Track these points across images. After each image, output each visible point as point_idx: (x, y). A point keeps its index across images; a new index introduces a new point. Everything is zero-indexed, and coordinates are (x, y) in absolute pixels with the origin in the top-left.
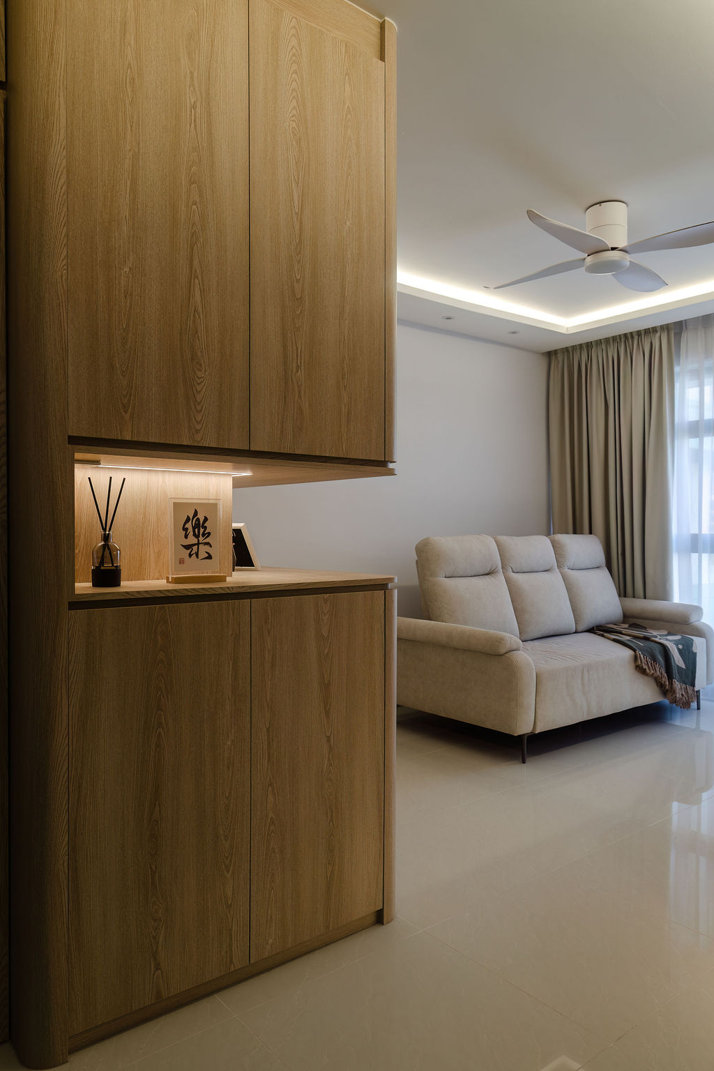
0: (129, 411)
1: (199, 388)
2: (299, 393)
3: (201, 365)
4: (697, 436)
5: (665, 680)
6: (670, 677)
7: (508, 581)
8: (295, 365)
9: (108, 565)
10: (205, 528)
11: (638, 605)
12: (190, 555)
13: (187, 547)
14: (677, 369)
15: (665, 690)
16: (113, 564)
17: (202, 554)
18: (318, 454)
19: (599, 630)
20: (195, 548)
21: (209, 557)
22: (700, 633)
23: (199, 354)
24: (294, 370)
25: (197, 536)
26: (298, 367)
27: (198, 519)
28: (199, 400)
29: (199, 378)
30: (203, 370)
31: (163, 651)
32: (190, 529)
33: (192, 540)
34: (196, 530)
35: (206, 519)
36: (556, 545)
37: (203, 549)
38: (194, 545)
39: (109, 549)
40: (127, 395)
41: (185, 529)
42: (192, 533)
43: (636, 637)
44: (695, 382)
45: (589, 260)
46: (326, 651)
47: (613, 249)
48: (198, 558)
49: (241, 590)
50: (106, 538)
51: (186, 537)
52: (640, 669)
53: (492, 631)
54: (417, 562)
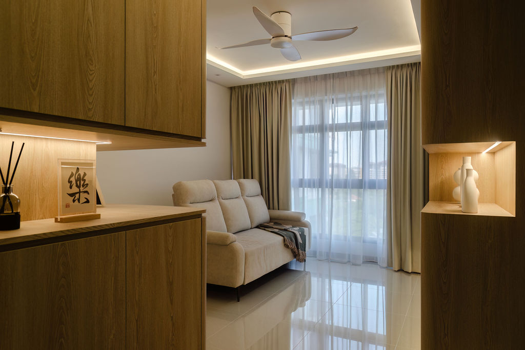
0: (37, 89)
1: (91, 78)
2: (156, 90)
3: (92, 62)
4: (302, 133)
5: (296, 250)
6: (298, 248)
7: (221, 204)
8: (153, 71)
9: (8, 212)
10: (85, 180)
11: (277, 213)
12: (74, 201)
13: (71, 195)
14: (293, 101)
15: (295, 255)
16: (13, 211)
17: (83, 200)
18: (166, 131)
19: (261, 226)
20: (77, 196)
21: (88, 201)
22: (305, 225)
23: (91, 52)
24: (153, 74)
25: (78, 187)
26: (155, 72)
27: (79, 175)
28: (91, 87)
29: (91, 71)
30: (94, 64)
31: (64, 277)
32: (74, 182)
33: (75, 190)
34: (78, 182)
35: (85, 174)
36: (240, 184)
37: (83, 196)
38: (76, 193)
39: (9, 199)
40: (35, 76)
41: (70, 182)
42: (75, 185)
43: (280, 229)
44: (302, 107)
45: (273, 41)
46: (171, 261)
47: (286, 36)
48: (79, 202)
49: (120, 225)
50: (7, 190)
51: (71, 187)
52: (286, 246)
53: (221, 232)
54: (173, 195)
